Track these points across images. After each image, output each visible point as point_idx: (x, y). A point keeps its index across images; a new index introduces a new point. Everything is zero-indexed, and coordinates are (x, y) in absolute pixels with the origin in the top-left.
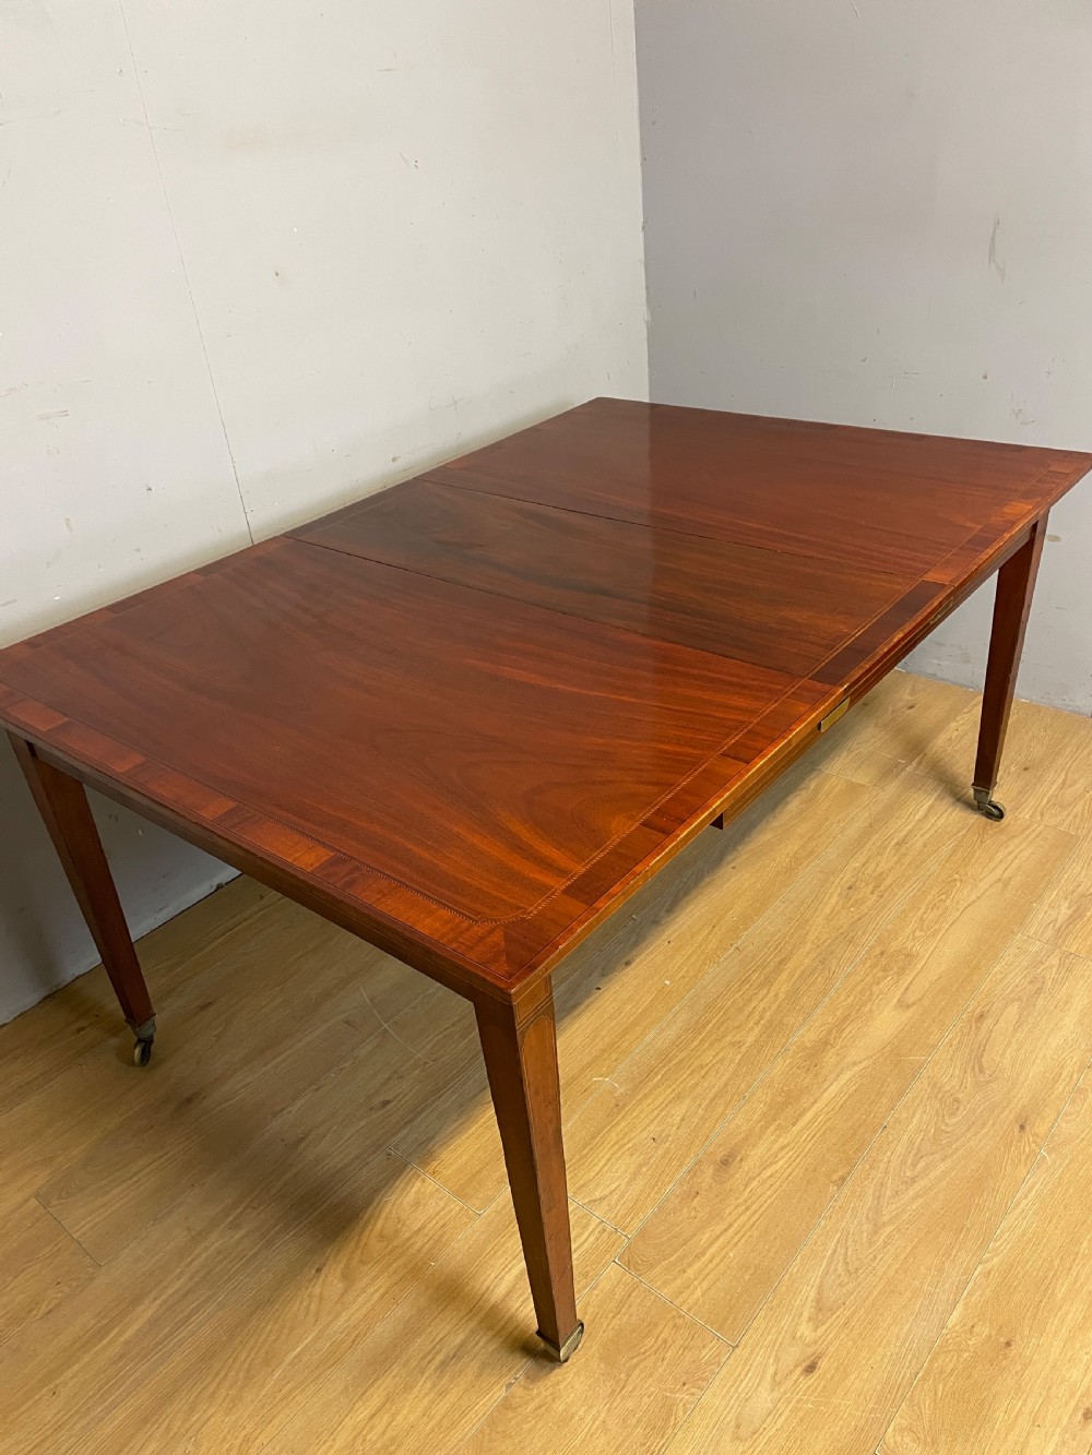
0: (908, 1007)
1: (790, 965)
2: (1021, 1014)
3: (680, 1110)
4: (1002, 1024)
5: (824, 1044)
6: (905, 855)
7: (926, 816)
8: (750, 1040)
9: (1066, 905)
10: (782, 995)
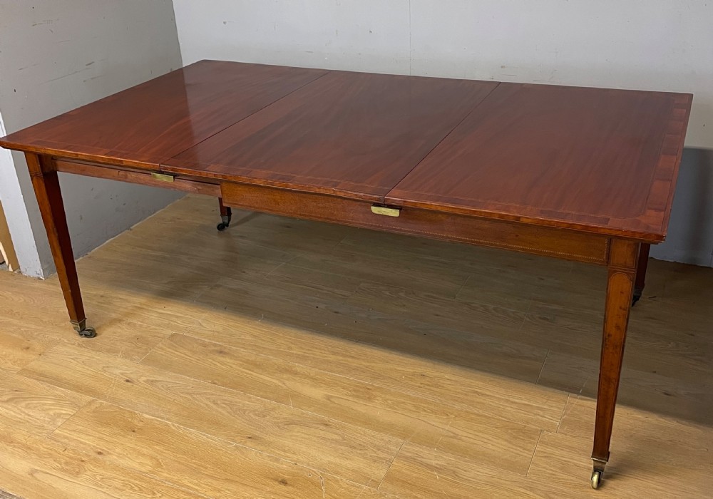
0: (329, 399)
1: (350, 359)
2: (333, 440)
3: (248, 337)
4: (322, 432)
5: (296, 373)
6: (466, 395)
7: (516, 403)
8: (294, 352)
9: (439, 463)
10: (326, 358)
